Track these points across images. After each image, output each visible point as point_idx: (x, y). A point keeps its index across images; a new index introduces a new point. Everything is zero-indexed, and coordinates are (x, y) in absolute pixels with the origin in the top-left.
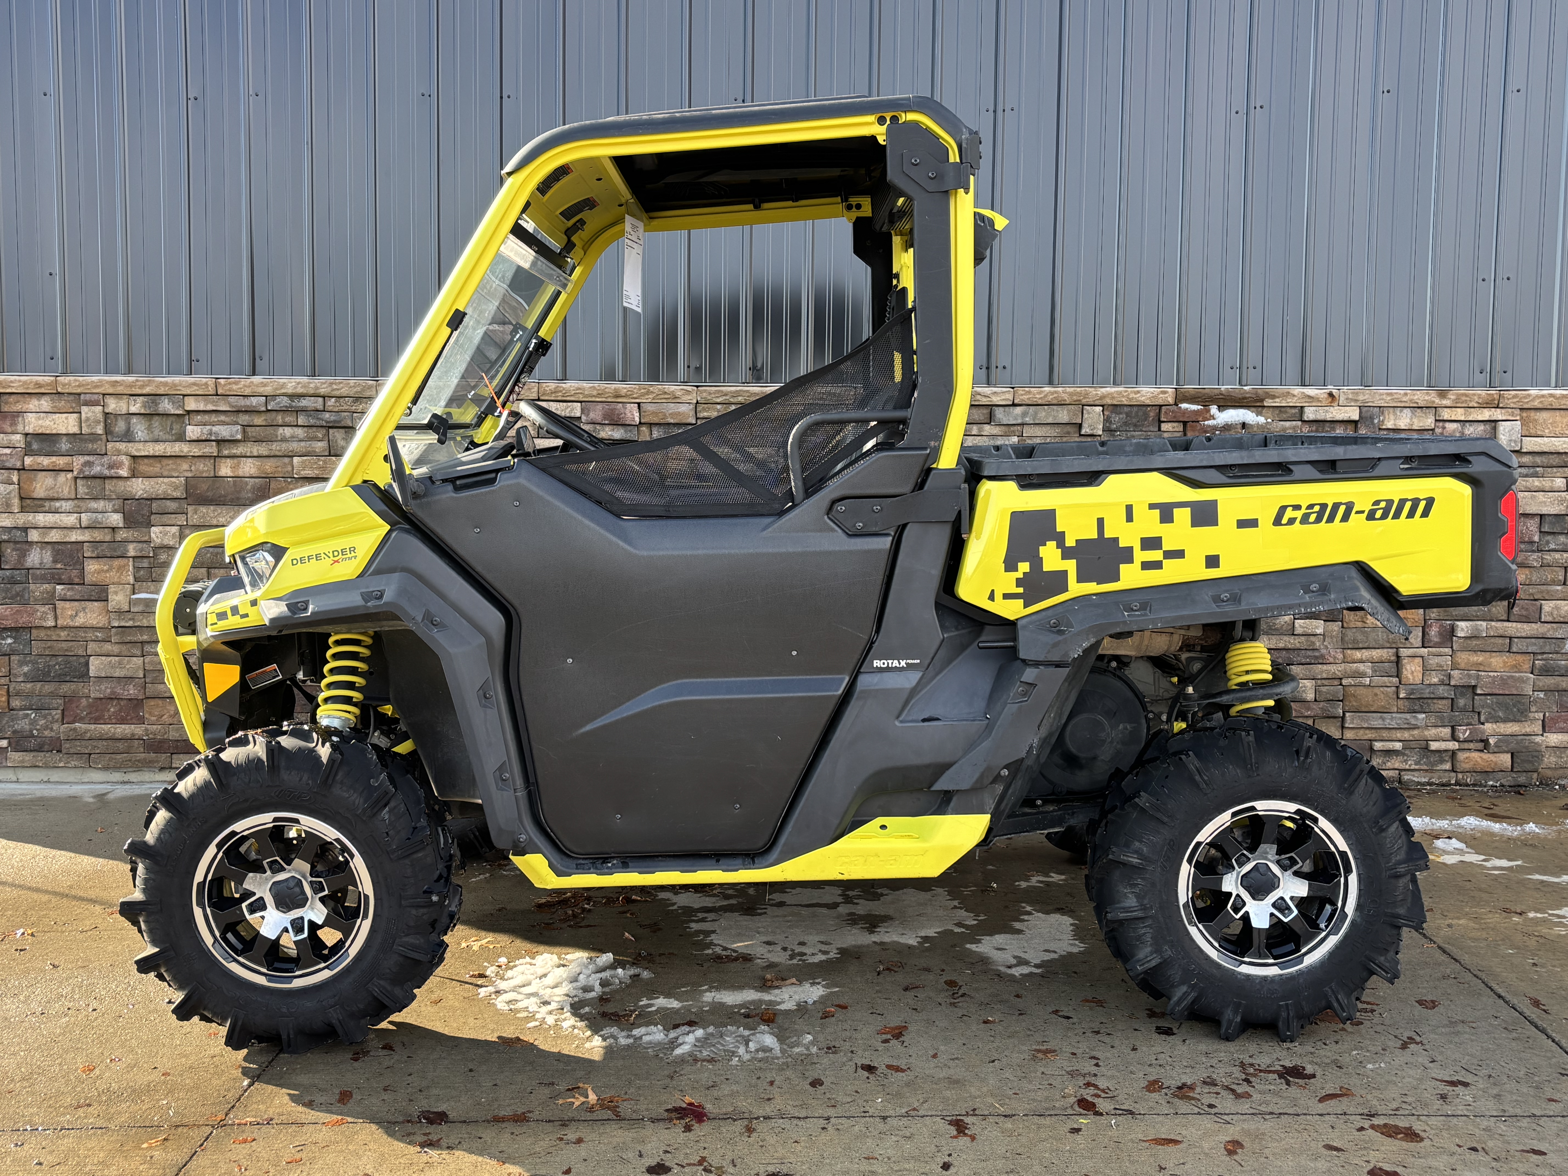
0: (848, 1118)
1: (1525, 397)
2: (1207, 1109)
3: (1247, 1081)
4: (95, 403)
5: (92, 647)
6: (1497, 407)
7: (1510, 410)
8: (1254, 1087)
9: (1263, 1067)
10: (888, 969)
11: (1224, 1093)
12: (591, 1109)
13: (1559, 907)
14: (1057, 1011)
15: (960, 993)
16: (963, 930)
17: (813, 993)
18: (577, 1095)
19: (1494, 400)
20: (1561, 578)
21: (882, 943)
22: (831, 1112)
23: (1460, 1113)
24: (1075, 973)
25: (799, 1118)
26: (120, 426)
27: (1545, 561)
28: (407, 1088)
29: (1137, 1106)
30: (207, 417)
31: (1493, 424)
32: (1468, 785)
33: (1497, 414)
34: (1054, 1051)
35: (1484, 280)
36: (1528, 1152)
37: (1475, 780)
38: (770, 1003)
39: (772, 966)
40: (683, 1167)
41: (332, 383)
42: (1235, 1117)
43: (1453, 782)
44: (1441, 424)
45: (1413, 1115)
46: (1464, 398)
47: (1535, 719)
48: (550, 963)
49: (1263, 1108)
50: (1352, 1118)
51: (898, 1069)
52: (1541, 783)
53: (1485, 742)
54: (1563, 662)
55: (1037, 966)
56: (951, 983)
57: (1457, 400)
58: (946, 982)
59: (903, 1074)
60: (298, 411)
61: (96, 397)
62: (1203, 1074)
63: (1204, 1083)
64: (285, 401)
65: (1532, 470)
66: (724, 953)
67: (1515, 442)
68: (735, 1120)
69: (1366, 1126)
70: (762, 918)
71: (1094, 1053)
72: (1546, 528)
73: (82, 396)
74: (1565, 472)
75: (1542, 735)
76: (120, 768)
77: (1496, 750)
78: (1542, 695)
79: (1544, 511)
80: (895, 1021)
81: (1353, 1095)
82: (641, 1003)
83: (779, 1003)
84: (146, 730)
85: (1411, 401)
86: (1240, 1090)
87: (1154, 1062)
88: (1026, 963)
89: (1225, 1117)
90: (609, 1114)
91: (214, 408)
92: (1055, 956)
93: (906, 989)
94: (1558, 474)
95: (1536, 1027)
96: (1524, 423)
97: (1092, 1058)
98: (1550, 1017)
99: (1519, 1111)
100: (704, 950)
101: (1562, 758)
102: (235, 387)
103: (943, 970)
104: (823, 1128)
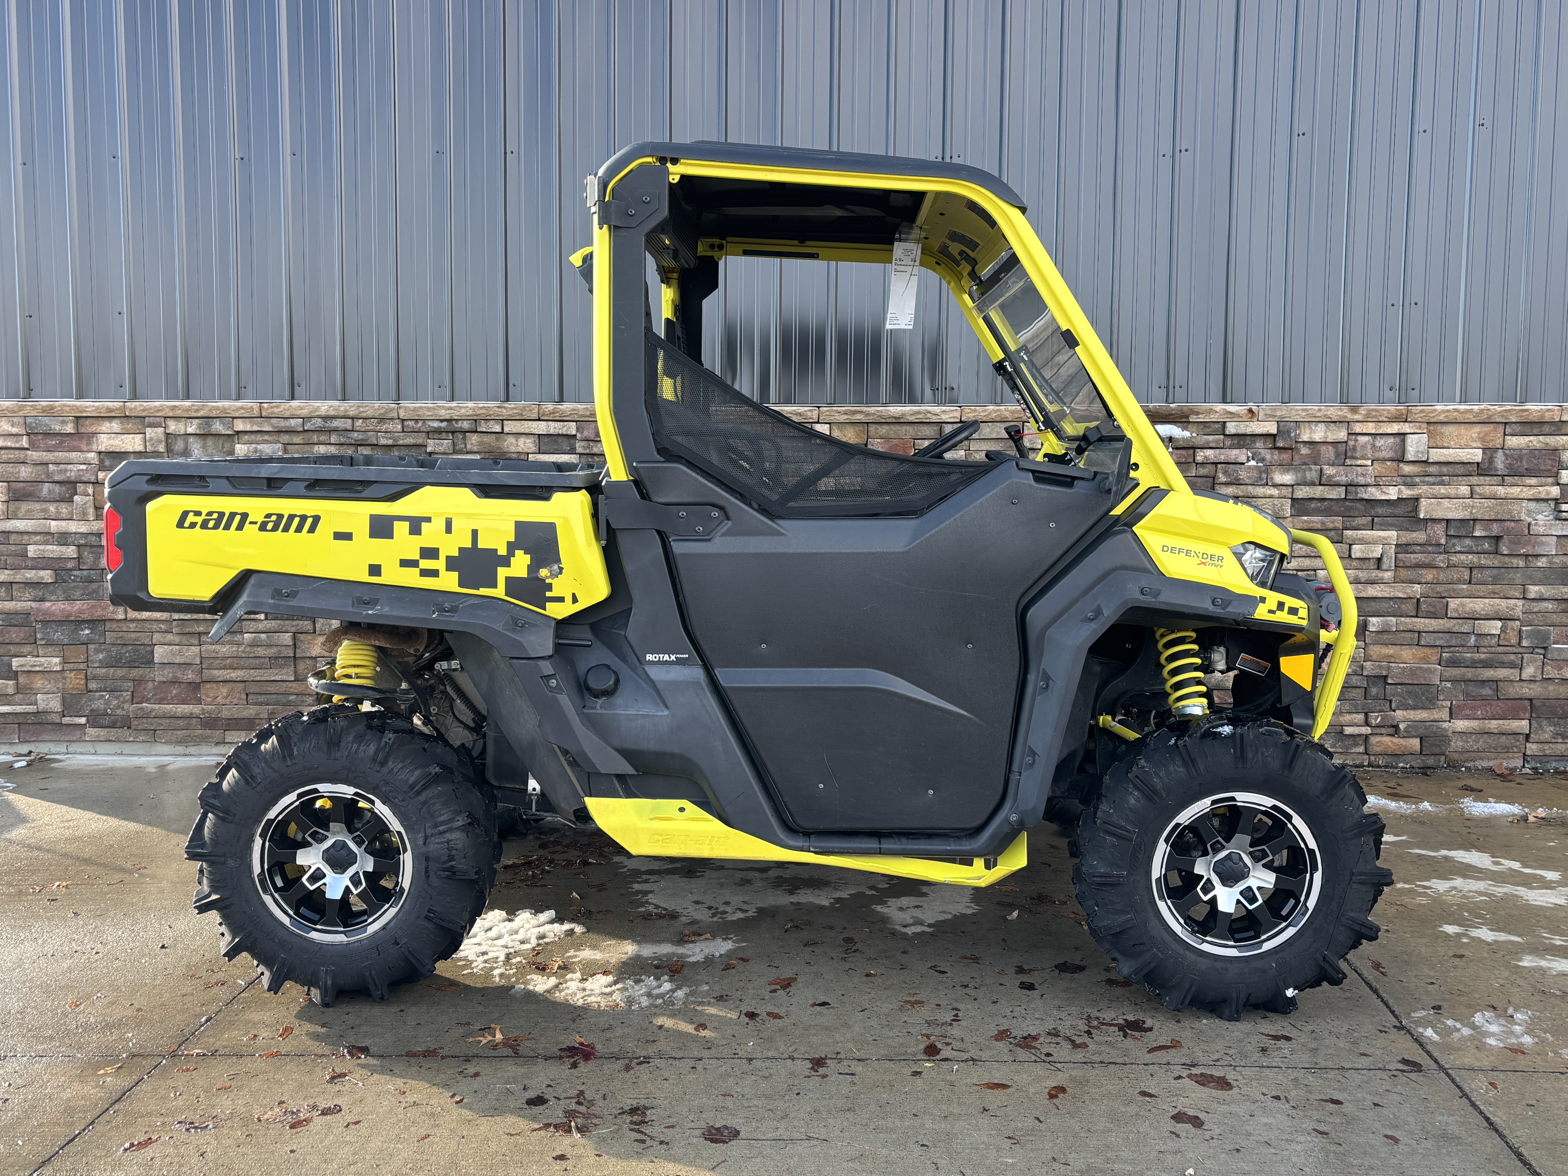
0: (718, 1059)
1: (1432, 412)
2: (1043, 1058)
3: (1089, 1033)
4: (158, 425)
5: (157, 637)
6: (1406, 421)
7: (1417, 424)
8: (1092, 1038)
9: (1108, 1020)
10: (797, 927)
11: (1063, 1043)
12: (495, 1047)
13: (1428, 879)
14: (935, 966)
15: (854, 949)
16: (874, 892)
17: (722, 947)
18: (486, 1035)
19: (1402, 414)
20: (1467, 577)
21: (798, 903)
22: (705, 1054)
23: (1275, 1064)
24: (963, 932)
25: (675, 1058)
26: (179, 445)
27: (1451, 562)
28: (341, 1025)
29: (980, 1053)
30: (253, 437)
31: (1402, 437)
32: (1379, 767)
33: (1406, 428)
34: (922, 1002)
35: (1393, 305)
36: (1326, 1101)
37: (1387, 762)
38: (682, 956)
39: (694, 922)
40: (559, 1099)
41: (359, 407)
42: (1066, 1065)
43: (1366, 764)
44: (1353, 437)
45: (1231, 1065)
46: (1374, 413)
47: (1443, 707)
48: (498, 918)
49: (1096, 1058)
50: (1172, 1067)
51: (777, 1016)
52: (1448, 765)
53: (1396, 727)
54: (1468, 655)
55: (930, 926)
56: (849, 940)
57: (1368, 415)
58: (844, 940)
59: (780, 1021)
60: (330, 431)
61: (158, 419)
62: (1049, 1025)
63: (1049, 1034)
64: (319, 422)
65: (1438, 479)
66: (656, 911)
67: (1422, 453)
68: (618, 1059)
69: (1184, 1075)
70: (698, 880)
71: (956, 1005)
72: (1452, 533)
73: (147, 419)
74: (1469, 481)
75: (1450, 721)
76: (180, 742)
77: (1405, 735)
78: (1449, 685)
79: (1450, 516)
80: (786, 972)
81: (1181, 1046)
82: (568, 954)
83: (689, 956)
84: (203, 709)
85: (1325, 416)
86: (1079, 1041)
87: (1009, 1014)
88: (921, 923)
89: (1058, 1065)
90: (509, 1052)
91: (259, 429)
92: (949, 917)
93: (805, 945)
94: (1464, 483)
95: (1371, 987)
96: (1431, 436)
97: (953, 1009)
98: (1386, 979)
99: (1330, 1064)
100: (638, 907)
101: (1468, 742)
102: (276, 410)
103: (845, 928)
104: (693, 1068)
